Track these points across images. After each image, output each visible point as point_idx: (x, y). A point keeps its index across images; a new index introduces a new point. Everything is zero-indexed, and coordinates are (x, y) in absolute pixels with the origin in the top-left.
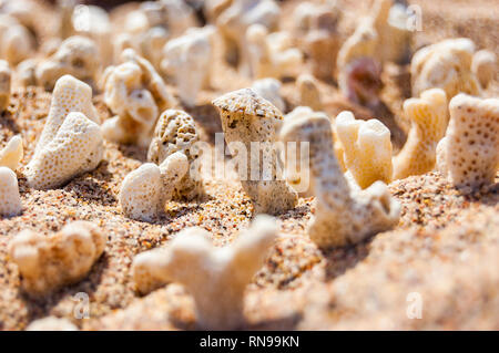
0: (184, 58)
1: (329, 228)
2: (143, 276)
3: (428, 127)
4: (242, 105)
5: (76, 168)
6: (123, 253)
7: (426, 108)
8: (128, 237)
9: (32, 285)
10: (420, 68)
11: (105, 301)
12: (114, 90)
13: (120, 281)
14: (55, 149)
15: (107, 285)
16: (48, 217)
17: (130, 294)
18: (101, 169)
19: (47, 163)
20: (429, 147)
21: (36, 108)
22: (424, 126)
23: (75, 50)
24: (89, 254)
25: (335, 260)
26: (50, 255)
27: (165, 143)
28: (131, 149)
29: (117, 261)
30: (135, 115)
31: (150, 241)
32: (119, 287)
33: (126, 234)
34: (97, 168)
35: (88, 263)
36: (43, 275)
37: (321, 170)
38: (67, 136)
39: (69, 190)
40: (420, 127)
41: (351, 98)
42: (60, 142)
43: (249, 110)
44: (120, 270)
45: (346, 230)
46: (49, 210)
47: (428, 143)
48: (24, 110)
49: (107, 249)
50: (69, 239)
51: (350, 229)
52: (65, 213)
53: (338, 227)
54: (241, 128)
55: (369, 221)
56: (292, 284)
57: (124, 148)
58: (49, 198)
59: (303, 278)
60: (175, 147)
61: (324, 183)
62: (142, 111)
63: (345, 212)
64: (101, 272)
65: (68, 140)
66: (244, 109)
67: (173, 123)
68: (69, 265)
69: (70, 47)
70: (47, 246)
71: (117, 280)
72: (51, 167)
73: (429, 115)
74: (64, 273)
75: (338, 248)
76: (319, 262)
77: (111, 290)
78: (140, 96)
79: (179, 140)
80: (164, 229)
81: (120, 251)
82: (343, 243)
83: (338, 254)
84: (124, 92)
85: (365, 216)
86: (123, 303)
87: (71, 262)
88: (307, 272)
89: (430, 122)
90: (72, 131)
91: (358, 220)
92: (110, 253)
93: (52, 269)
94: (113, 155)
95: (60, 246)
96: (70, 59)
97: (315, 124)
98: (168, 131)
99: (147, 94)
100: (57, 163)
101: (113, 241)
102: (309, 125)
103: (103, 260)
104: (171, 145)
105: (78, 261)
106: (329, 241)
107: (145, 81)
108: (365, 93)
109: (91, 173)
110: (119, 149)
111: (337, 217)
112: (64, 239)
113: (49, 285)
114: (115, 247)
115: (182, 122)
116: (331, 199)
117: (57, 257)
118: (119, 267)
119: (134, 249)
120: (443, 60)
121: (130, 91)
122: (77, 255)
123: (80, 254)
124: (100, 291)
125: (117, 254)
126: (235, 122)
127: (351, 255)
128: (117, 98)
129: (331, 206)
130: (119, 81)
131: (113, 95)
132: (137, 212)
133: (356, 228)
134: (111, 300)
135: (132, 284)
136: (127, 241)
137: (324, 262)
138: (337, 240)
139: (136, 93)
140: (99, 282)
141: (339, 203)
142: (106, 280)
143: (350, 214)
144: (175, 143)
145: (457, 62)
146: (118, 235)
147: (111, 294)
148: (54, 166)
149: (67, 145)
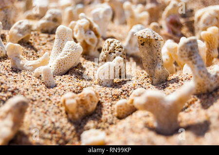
0: (101, 17)
1: (200, 86)
2: (121, 110)
4: (149, 35)
5: (72, 65)
6: (107, 101)
7: (211, 35)
8: (107, 94)
9: (73, 116)
11: (106, 121)
12: (79, 31)
13: (110, 112)
14: (64, 57)
15: (105, 115)
16: (70, 87)
17: (115, 118)
19: (60, 63)
20: (213, 52)
21: (41, 40)
23: (53, 14)
24: (95, 102)
25: (205, 99)
26: (80, 103)
27: (110, 53)
28: (87, 57)
29: (106, 104)
30: (88, 42)
31: (116, 95)
32: (110, 115)
33: (106, 93)
34: (78, 65)
35: (95, 105)
36: (77, 111)
37: (196, 61)
38: (69, 51)
39: (72, 75)
40: (208, 43)
41: (169, 32)
42: (65, 54)
43: (152, 37)
44: (108, 108)
45: (208, 86)
46: (69, 84)
47: (211, 50)
48: (36, 41)
49: (100, 99)
50: (87, 95)
51: (209, 86)
52: (76, 85)
53: (204, 85)
54: (146, 45)
55: (216, 82)
56: (186, 110)
57: (84, 56)
58: (66, 79)
59: (191, 107)
60: (115, 54)
61: (198, 67)
62: (91, 40)
63: (207, 79)
64: (101, 109)
65: (69, 53)
66: (149, 37)
67: (112, 45)
68: (88, 107)
69: (51, 13)
70: (79, 99)
71: (109, 112)
72: (62, 65)
73: (212, 38)
74: (86, 110)
75: (204, 94)
76: (197, 100)
77: (108, 116)
78: (90, 34)
79: (117, 52)
80: (120, 90)
81: (106, 100)
82: (206, 92)
83: (205, 97)
84: (83, 32)
85: (215, 80)
86: (114, 122)
87: (88, 106)
88: (193, 105)
89: (212, 40)
90: (71, 49)
91: (212, 82)
92: (102, 101)
93: (81, 109)
94: (82, 60)
95: (83, 99)
96: (52, 19)
98: (110, 48)
99: (93, 33)
100: (64, 64)
101: (101, 96)
102: (190, 42)
103: (100, 104)
104: (113, 54)
105: (91, 105)
106: (199, 91)
107: (91, 27)
108: (175, 30)
109: (76, 67)
110: (83, 57)
111: (204, 81)
112: (85, 95)
113: (79, 116)
114: (103, 99)
115: (117, 44)
116: (202, 73)
117: (82, 103)
118: (107, 107)
119: (111, 99)
120: (210, 14)
121: (85, 32)
122: (91, 102)
123: (92, 102)
124: (103, 118)
125: (104, 101)
126: (144, 43)
127: (211, 97)
128: (80, 34)
129: (202, 76)
130: (80, 27)
131: (78, 33)
132: (104, 83)
133: (211, 85)
134: (109, 121)
135: (116, 113)
136: (107, 96)
137: (199, 100)
138: (203, 90)
139: (88, 32)
140: (102, 114)
141: (205, 75)
142: (104, 112)
143: (209, 79)
144: (115, 53)
145: (217, 15)
146: (103, 93)
147: (108, 118)
148: (63, 65)
149: (69, 55)
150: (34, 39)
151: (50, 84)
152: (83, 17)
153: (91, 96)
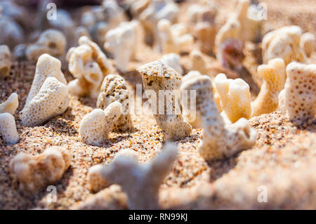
0: (118, 41)
1: (212, 148)
2: (95, 181)
3: (273, 82)
4: (155, 71)
5: (52, 112)
6: (83, 166)
7: (272, 71)
8: (85, 156)
9: (26, 187)
10: (268, 45)
11: (71, 196)
12: (75, 63)
13: (81, 184)
14: (38, 101)
15: (73, 186)
16: (34, 144)
17: (88, 192)
18: (67, 113)
19: (33, 109)
21: (26, 74)
22: (270, 82)
23: (50, 38)
24: (61, 167)
25: (216, 168)
26: (37, 168)
27: (108, 96)
28: (86, 100)
29: (79, 171)
30: (88, 78)
31: (99, 158)
32: (80, 187)
33: (84, 154)
34: (65, 112)
35: (61, 172)
36: (33, 180)
37: (206, 112)
38: (46, 92)
39: (48, 127)
40: (268, 82)
41: (224, 65)
42: (41, 96)
43: (160, 74)
44: (80, 177)
45: (223, 149)
46: (35, 139)
47: (273, 93)
48: (19, 76)
49: (72, 164)
50: (48, 157)
51: (225, 148)
52: (45, 141)
53: (217, 147)
54: (155, 85)
55: (237, 143)
56: (189, 184)
57: (82, 99)
58: (35, 132)
59: (196, 180)
60: (114, 98)
61: (208, 120)
62: (94, 76)
63: (222, 138)
64: (69, 178)
65: (46, 95)
66: (157, 74)
67: (112, 83)
68: (49, 174)
70: (34, 162)
71: (78, 183)
72: (36, 112)
73: (274, 75)
75: (218, 160)
76: (206, 169)
77: (75, 189)
78: (91, 66)
79: (116, 94)
80: (108, 150)
81: (80, 165)
82: (221, 157)
83: (217, 164)
84: (81, 64)
85: (234, 140)
86: (83, 198)
87: (49, 172)
88: (198, 176)
89: (274, 79)
91: (230, 143)
92: (74, 166)
93: (38, 176)
94: (75, 104)
95: (42, 162)
96: (47, 43)
97: (202, 82)
98: (109, 88)
99: (96, 65)
100: (40, 110)
101: (75, 158)
102: (198, 83)
103: (70, 170)
104: (111, 97)
105: (54, 171)
106: (211, 157)
107: (95, 57)
108: (234, 62)
109: (61, 115)
110: (79, 100)
111: (216, 141)
112: (45, 158)
113: (36, 187)
114: (78, 162)
115: (118, 82)
116: (213, 129)
117: (41, 169)
118: (80, 175)
119: (89, 163)
120: (282, 40)
121: (85, 64)
122: (53, 168)
123: (56, 167)
124: (68, 191)
125: (78, 167)
126: (151, 82)
127: (225, 165)
128: (77, 68)
129: (213, 134)
130: (78, 57)
131: (74, 66)
132: (90, 140)
133: (228, 148)
134: (76, 196)
135: (88, 186)
136: (85, 158)
137: (209, 169)
138: (216, 155)
139: (89, 64)
140: (67, 184)
141: (218, 132)
142: (72, 183)
143: (225, 139)
144: (114, 95)
145: (291, 41)
146: (79, 155)
147: (75, 192)
148: (38, 112)
149: (46, 98)
150: (16, 73)
151: (10, 139)
152: (84, 43)
153: (54, 160)
